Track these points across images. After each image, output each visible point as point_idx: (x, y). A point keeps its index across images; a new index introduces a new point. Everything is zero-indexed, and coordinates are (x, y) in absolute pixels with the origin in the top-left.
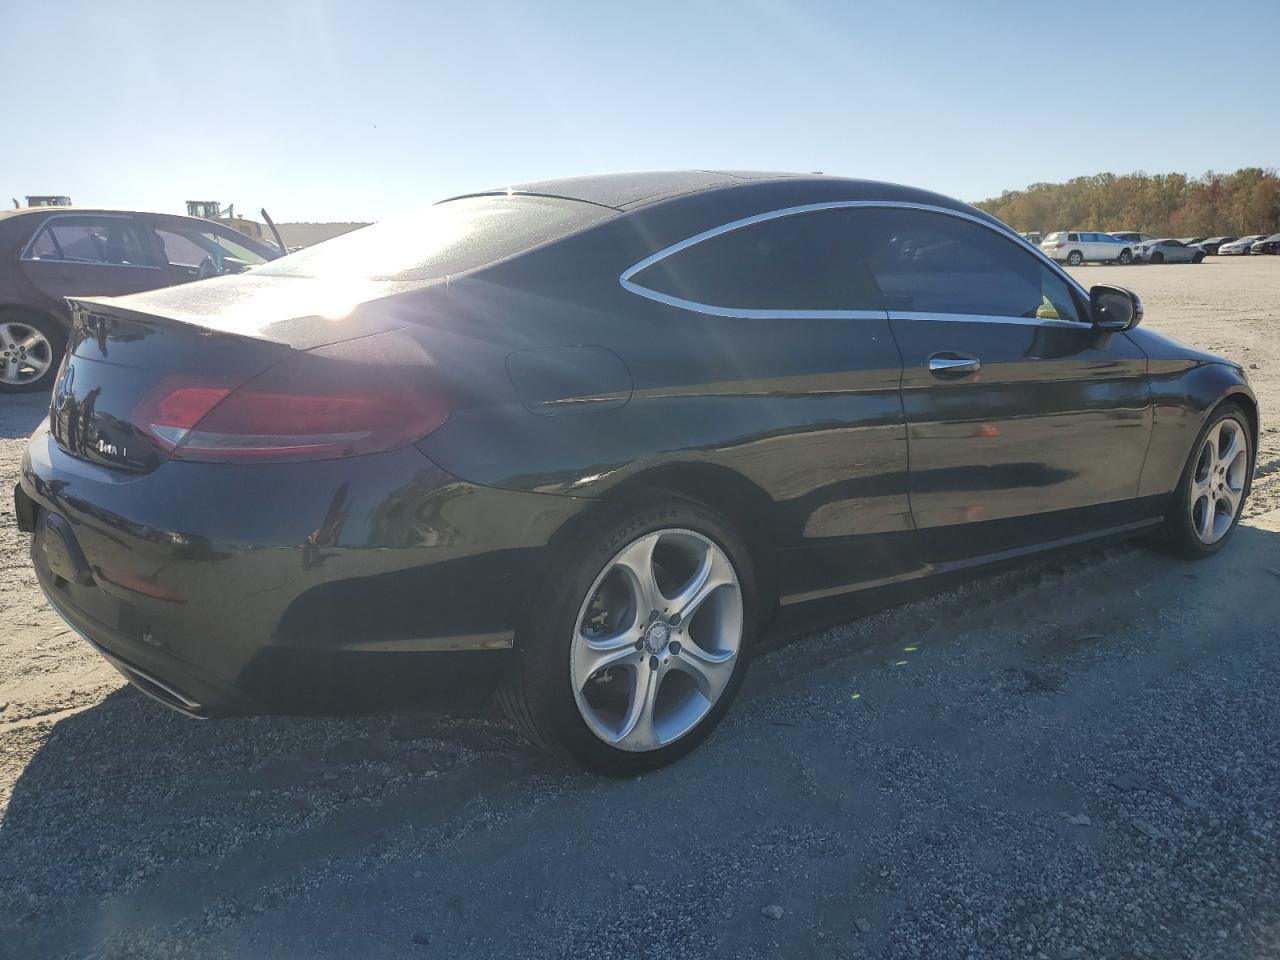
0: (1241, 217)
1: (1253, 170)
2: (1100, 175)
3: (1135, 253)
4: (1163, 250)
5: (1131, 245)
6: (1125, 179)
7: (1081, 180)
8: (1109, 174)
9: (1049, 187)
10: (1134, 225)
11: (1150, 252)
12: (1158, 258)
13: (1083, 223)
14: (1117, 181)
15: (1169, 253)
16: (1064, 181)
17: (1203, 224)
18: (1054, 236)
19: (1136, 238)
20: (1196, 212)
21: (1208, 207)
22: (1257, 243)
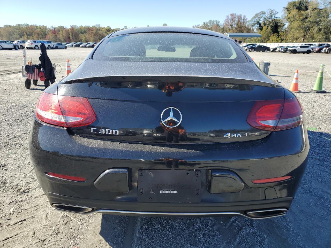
0: (62, 38)
1: (62, 27)
2: (24, 24)
3: (51, 46)
4: (58, 46)
5: (50, 44)
6: (31, 26)
7: (19, 25)
8: (27, 24)
9: (10, 26)
10: (37, 39)
11: (55, 46)
12: (57, 48)
13: (23, 37)
14: (30, 26)
15: (59, 46)
16: (15, 25)
17: (54, 39)
18: (29, 41)
19: (50, 42)
20: (52, 36)
21: (54, 35)
22: (74, 44)
